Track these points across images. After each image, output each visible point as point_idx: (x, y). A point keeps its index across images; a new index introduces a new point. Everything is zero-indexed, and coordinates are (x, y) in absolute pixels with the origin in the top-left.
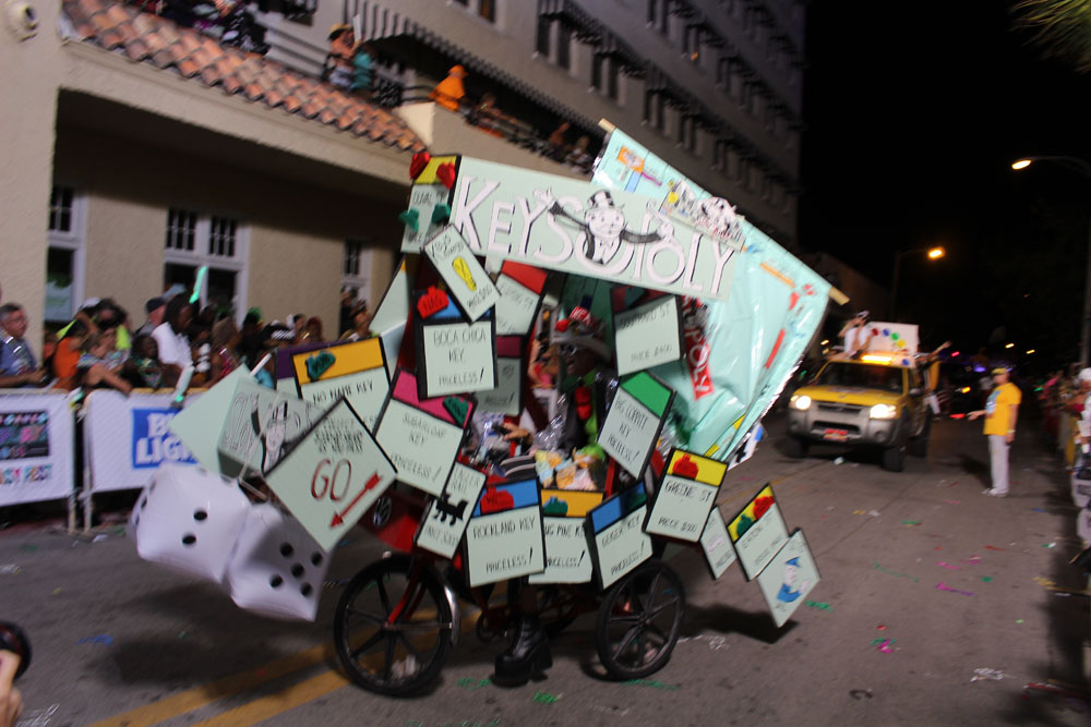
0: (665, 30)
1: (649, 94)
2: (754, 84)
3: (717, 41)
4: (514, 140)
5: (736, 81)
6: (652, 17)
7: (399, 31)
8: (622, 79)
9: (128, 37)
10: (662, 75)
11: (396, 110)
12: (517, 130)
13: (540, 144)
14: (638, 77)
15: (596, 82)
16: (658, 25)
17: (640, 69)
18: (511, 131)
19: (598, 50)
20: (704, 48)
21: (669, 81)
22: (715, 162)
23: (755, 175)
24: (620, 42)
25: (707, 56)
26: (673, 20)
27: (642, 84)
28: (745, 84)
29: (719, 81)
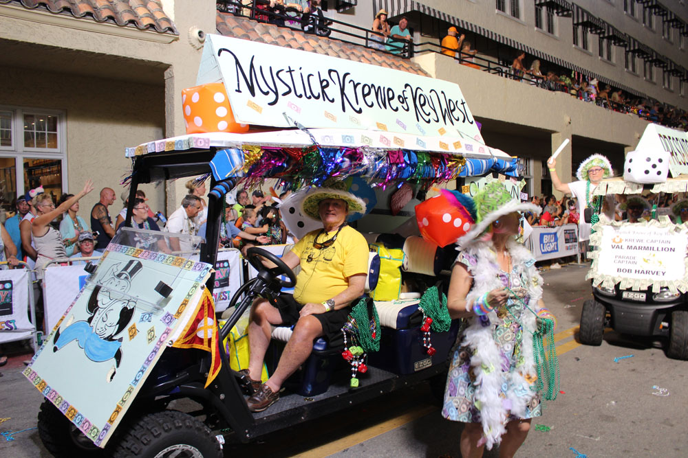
1: (575, 26)
2: (651, 8)
4: (489, 69)
5: (638, 7)
7: (409, 10)
8: (556, 18)
10: (583, 11)
11: (411, 59)
12: (489, 62)
13: (504, 69)
14: (568, 16)
15: (538, 24)
17: (568, 10)
18: (486, 64)
21: (588, 14)
22: (627, 66)
23: (657, 71)
27: (570, 20)
28: (645, 8)
29: (626, 9)
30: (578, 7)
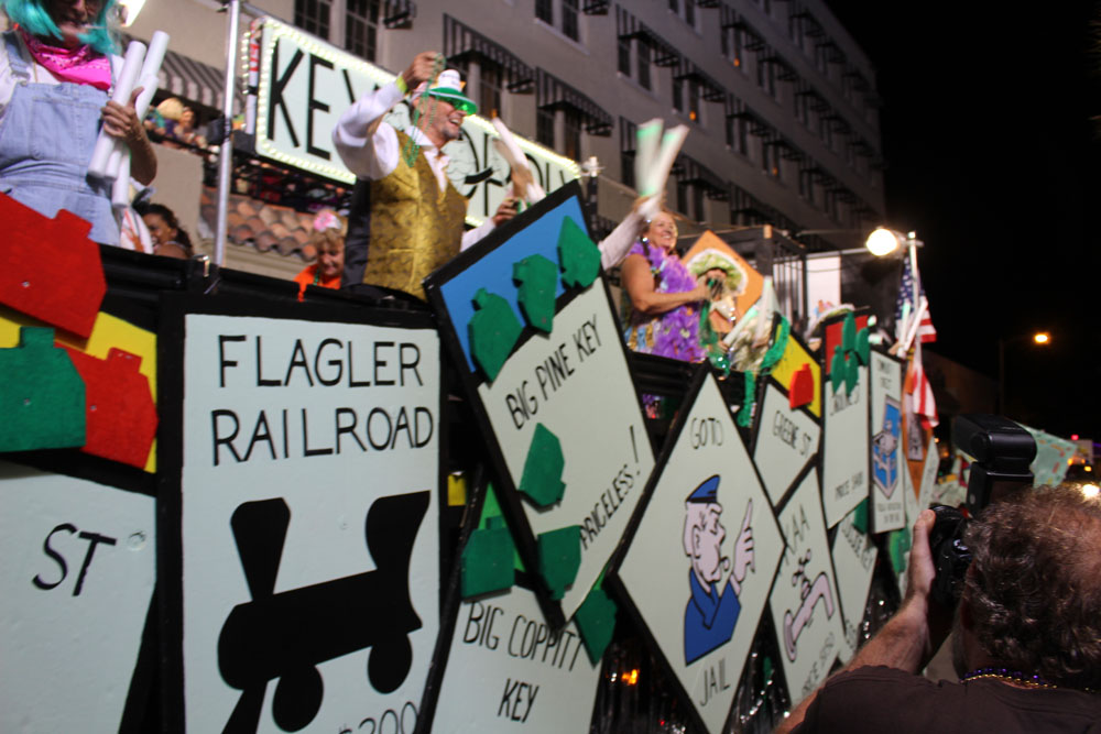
0: (743, 150)
1: (735, 213)
2: (835, 191)
3: (795, 154)
5: (818, 190)
6: (730, 141)
8: (707, 203)
9: (257, 229)
10: (745, 194)
14: (723, 199)
16: (737, 146)
17: (723, 192)
19: (681, 179)
20: (783, 163)
21: (753, 199)
24: (702, 168)
25: (787, 169)
26: (750, 140)
27: (726, 205)
28: (827, 192)
29: (802, 193)
30: (738, 188)
